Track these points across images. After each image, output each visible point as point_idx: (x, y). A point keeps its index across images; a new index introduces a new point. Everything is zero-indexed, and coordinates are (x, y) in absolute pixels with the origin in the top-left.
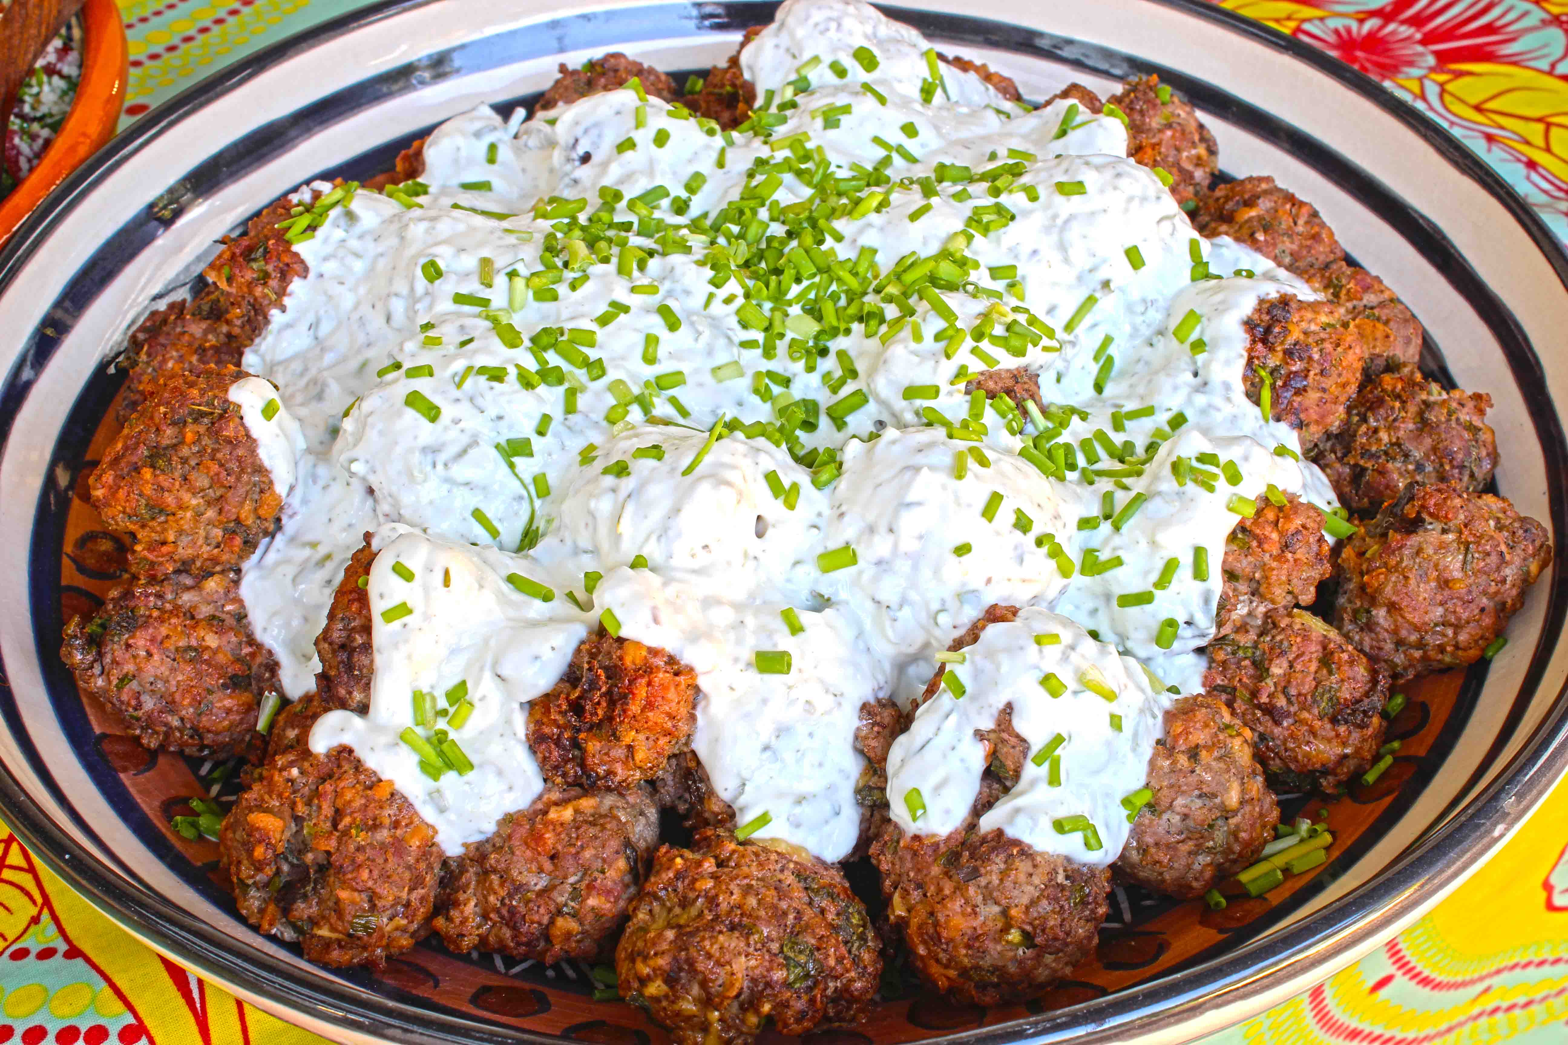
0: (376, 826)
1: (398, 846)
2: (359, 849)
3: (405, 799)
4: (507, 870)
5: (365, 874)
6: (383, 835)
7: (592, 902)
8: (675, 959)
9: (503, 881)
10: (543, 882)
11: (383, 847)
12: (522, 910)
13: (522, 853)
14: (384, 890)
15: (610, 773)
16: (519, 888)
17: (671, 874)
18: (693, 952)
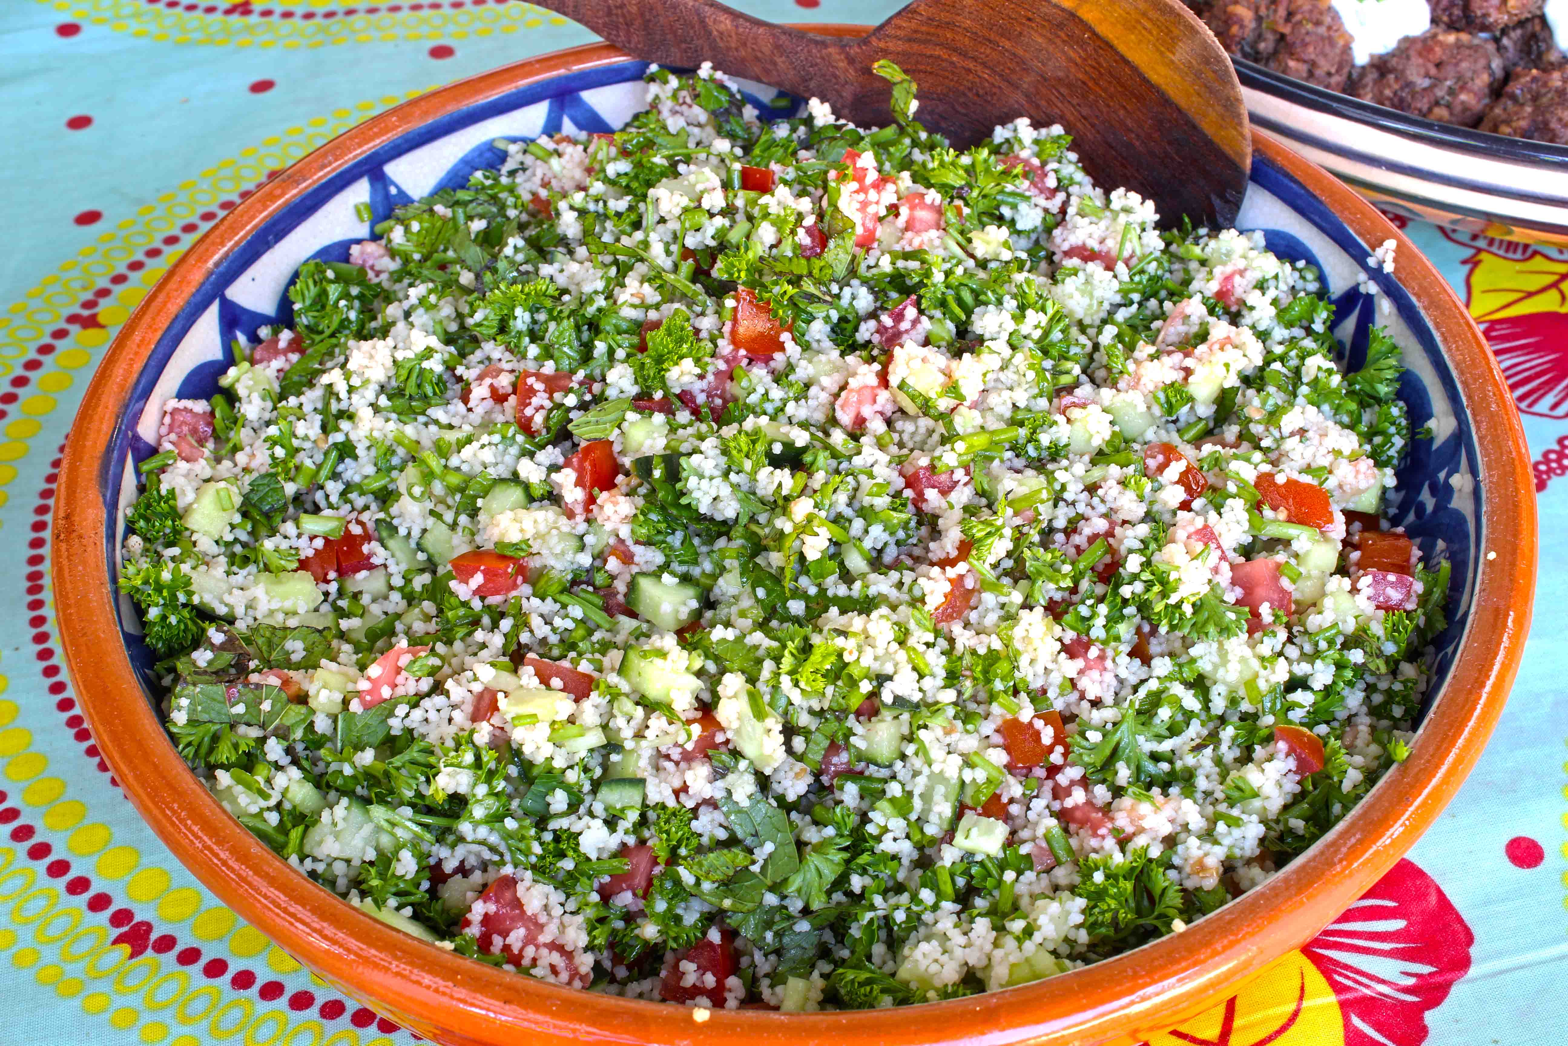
0: (1318, 23)
1: (1331, 41)
2: (1307, 33)
3: (1337, 13)
4: (1403, 71)
5: (1311, 49)
6: (1322, 30)
7: (1463, 97)
8: (1534, 121)
9: (1397, 79)
10: (1426, 83)
11: (1322, 38)
12: (1409, 98)
13: (1416, 60)
14: (1322, 62)
15: (1486, 15)
16: (1409, 84)
17: (1528, 79)
18: (1548, 116)
